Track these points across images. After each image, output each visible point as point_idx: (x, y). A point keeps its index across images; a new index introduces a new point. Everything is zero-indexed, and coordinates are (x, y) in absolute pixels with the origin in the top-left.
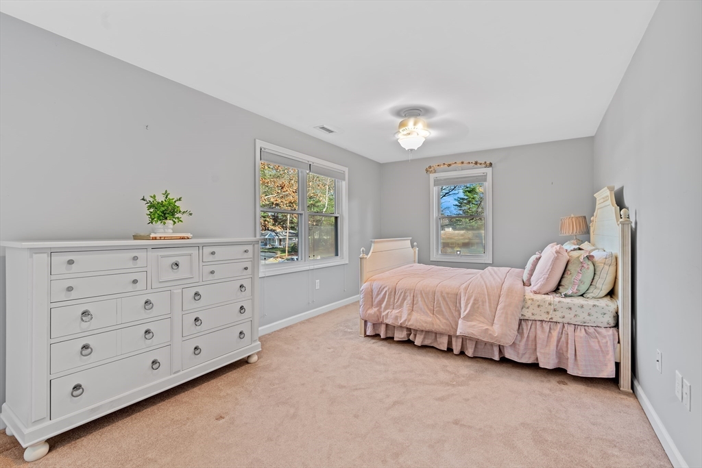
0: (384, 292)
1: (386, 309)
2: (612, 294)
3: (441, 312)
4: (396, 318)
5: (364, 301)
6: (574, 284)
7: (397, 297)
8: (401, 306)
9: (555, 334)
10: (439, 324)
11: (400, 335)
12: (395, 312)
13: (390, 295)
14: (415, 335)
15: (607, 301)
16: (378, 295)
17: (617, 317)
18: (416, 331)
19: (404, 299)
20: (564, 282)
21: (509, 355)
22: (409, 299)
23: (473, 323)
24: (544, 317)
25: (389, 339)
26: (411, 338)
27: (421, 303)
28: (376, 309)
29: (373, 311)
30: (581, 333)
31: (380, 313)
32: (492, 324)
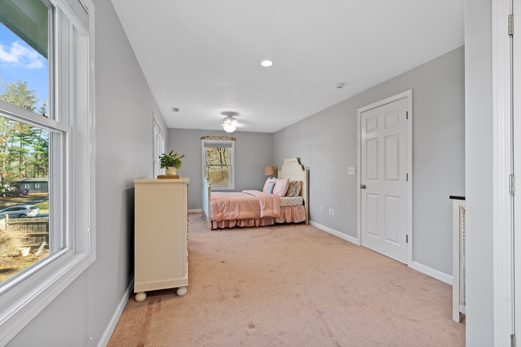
0: (223, 205)
1: (226, 213)
2: (300, 195)
3: (252, 209)
4: (233, 216)
5: (213, 211)
6: (292, 192)
7: (231, 206)
8: (234, 210)
9: (290, 210)
10: (251, 214)
11: (232, 225)
12: (231, 213)
13: (227, 205)
14: (240, 223)
15: (300, 197)
16: (221, 206)
17: (304, 202)
18: (241, 220)
19: (235, 206)
20: (289, 192)
21: (278, 221)
22: (237, 205)
23: (267, 211)
24: (286, 205)
25: (227, 228)
26: (238, 224)
27: (243, 207)
28: (220, 214)
29: (219, 215)
30: (296, 208)
31: (223, 215)
32: (273, 210)
